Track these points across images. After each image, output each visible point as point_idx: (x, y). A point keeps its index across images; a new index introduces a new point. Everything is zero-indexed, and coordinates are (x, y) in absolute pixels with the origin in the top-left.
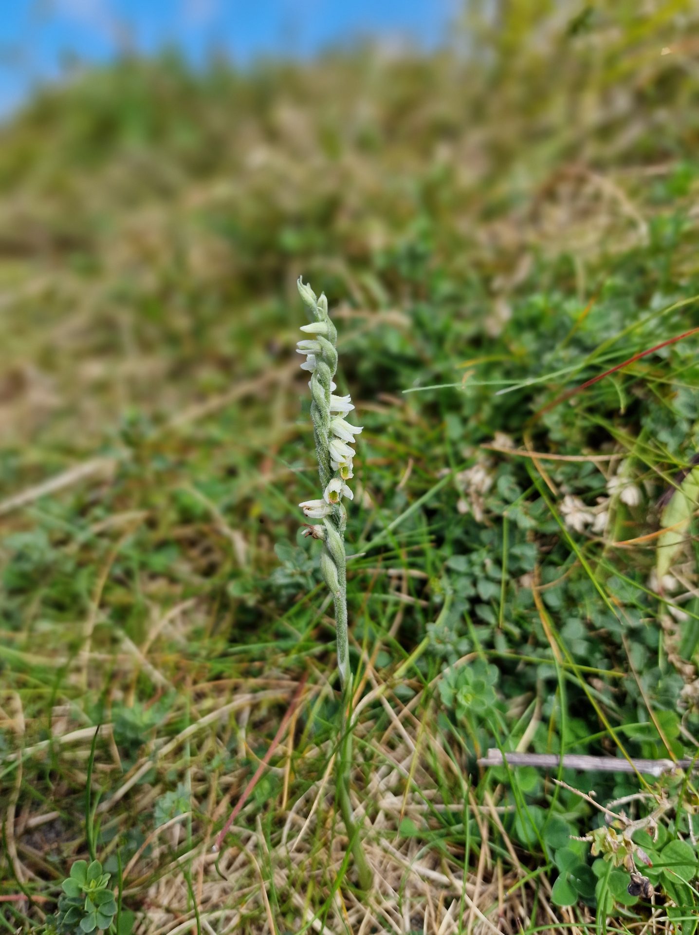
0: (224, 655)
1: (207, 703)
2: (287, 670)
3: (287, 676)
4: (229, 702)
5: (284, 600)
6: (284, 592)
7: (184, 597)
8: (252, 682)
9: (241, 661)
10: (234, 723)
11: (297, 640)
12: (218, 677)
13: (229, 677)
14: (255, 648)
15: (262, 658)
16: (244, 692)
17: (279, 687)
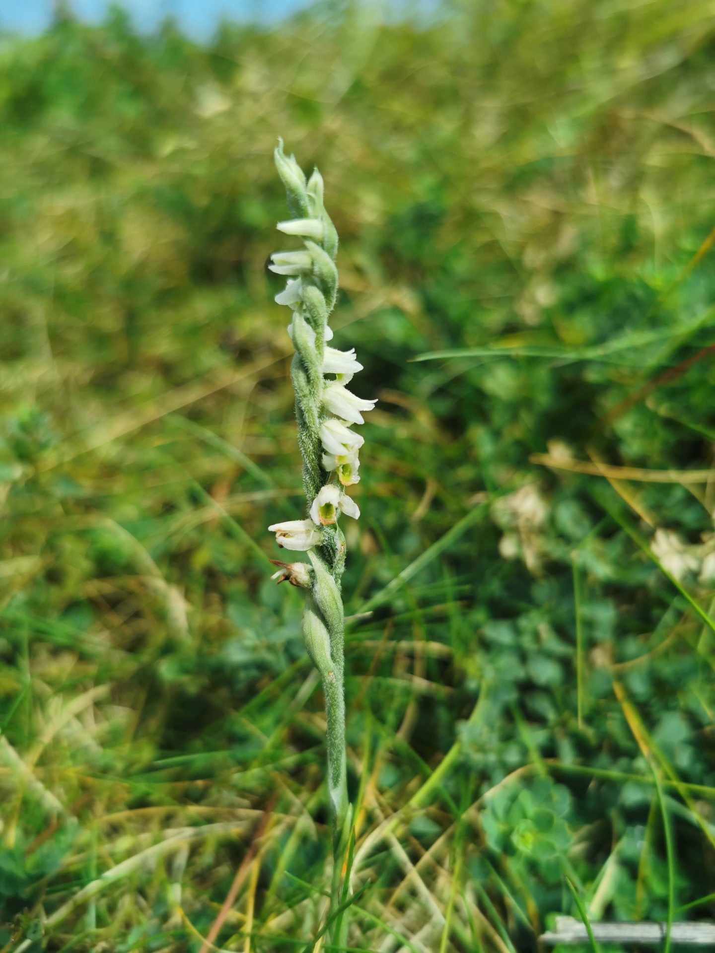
0: (150, 769)
1: (123, 843)
2: (243, 792)
3: (246, 802)
4: (156, 841)
5: (241, 686)
6: (242, 675)
7: (97, 682)
8: (193, 810)
9: (177, 778)
10: (163, 874)
11: (260, 745)
12: (141, 803)
13: (159, 804)
14: (199, 759)
15: (208, 774)
16: (180, 825)
17: (233, 817)
